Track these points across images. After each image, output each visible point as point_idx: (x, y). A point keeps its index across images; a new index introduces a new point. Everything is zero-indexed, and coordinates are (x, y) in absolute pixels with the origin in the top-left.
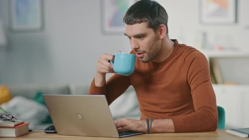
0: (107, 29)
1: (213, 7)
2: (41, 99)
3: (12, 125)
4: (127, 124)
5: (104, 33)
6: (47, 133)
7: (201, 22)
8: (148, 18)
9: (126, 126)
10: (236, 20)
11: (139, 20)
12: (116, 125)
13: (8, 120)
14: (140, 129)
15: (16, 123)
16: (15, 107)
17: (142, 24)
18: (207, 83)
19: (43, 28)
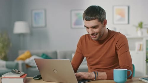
0: (73, 26)
1: (118, 17)
2: (44, 56)
4: (82, 75)
5: (72, 28)
6: (35, 79)
7: (113, 23)
8: (98, 16)
9: (82, 76)
10: (129, 23)
12: (76, 75)
15: (21, 75)
16: (32, 60)
18: (127, 52)
19: (46, 26)
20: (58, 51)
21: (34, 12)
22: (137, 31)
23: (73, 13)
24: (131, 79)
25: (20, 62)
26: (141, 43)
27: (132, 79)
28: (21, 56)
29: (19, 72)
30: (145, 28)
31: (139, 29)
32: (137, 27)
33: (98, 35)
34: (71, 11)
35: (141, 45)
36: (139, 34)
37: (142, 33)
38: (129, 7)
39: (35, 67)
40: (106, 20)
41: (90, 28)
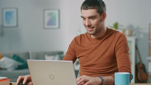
2: (16, 58)
11: (93, 8)
16: (3, 62)
17: (94, 10)
19: (17, 26)
20: (30, 52)
21: (5, 11)
23: (46, 12)
33: (94, 29)
34: (44, 10)
39: (6, 69)
40: (105, 13)
41: (87, 19)
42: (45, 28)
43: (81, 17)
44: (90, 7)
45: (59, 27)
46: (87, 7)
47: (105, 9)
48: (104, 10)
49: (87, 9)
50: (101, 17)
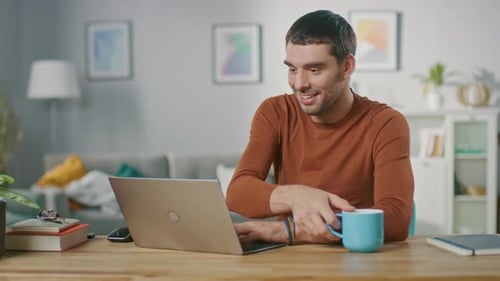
0: (220, 77)
2: (128, 172)
3: (56, 229)
4: (255, 229)
6: (112, 241)
9: (253, 231)
10: (399, 67)
11: (318, 41)
13: (51, 220)
14: (277, 237)
15: (63, 226)
16: (89, 186)
17: (322, 46)
19: (131, 75)
20: (171, 158)
21: (93, 29)
22: (425, 92)
23: (219, 31)
24: (404, 240)
25: (50, 192)
26: (439, 132)
27: (407, 241)
28: (53, 173)
29: (58, 216)
30: (453, 84)
31: (431, 86)
32: (425, 81)
34: (214, 27)
35: (437, 138)
36: (432, 103)
37: (442, 101)
38: (399, 17)
39: (98, 208)
40: (352, 58)
41: (300, 70)
42: (215, 82)
43: (286, 63)
44: (310, 39)
45: (261, 80)
46: (302, 38)
47: (354, 47)
48: (350, 48)
49: (304, 44)
50: (339, 67)
